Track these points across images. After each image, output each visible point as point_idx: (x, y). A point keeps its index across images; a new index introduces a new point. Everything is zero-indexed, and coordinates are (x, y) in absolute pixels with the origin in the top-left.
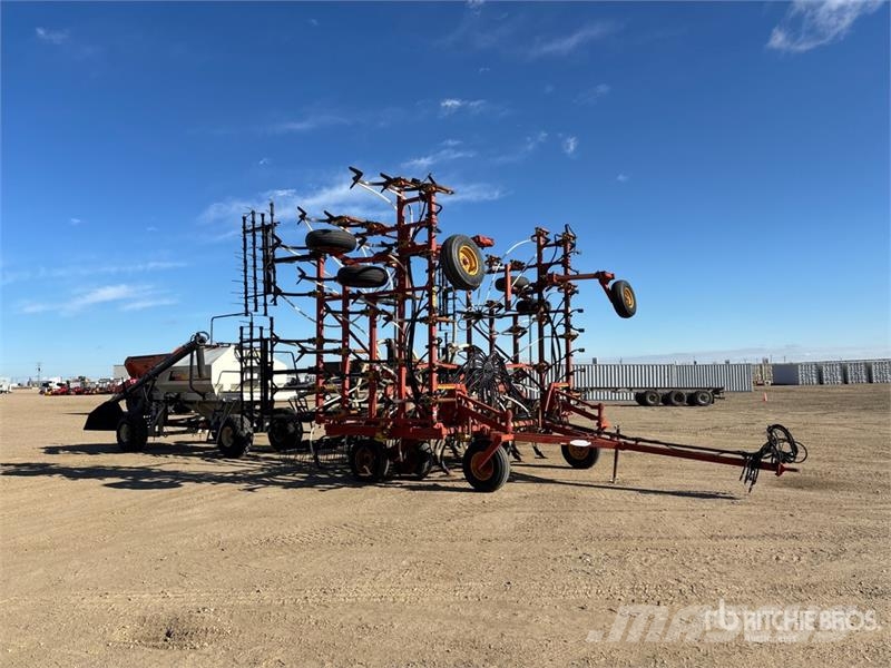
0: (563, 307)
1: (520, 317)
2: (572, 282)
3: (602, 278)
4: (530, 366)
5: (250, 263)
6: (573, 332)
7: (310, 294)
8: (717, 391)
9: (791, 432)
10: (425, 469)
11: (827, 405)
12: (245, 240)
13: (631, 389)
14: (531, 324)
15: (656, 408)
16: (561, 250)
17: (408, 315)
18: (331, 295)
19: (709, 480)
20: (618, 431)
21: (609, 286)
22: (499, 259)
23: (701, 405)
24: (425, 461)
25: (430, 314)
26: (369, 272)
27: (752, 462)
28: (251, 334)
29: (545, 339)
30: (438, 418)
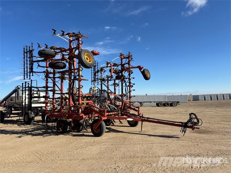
0: (128, 77)
1: (116, 80)
2: (131, 69)
3: (140, 68)
4: (119, 95)
5: (26, 62)
6: (131, 85)
7: (43, 72)
8: (178, 102)
9: (197, 115)
10: (81, 129)
11: (207, 106)
12: (24, 55)
13: (155, 102)
14: (119, 82)
15: (161, 107)
16: (128, 60)
17: (73, 78)
18: (50, 72)
19: (172, 130)
20: (142, 115)
21: (142, 70)
22: (110, 63)
23: (174, 106)
24: (81, 126)
25: (79, 77)
26: (58, 63)
27: (184, 126)
28: (25, 85)
29: (123, 87)
30: (81, 112)
